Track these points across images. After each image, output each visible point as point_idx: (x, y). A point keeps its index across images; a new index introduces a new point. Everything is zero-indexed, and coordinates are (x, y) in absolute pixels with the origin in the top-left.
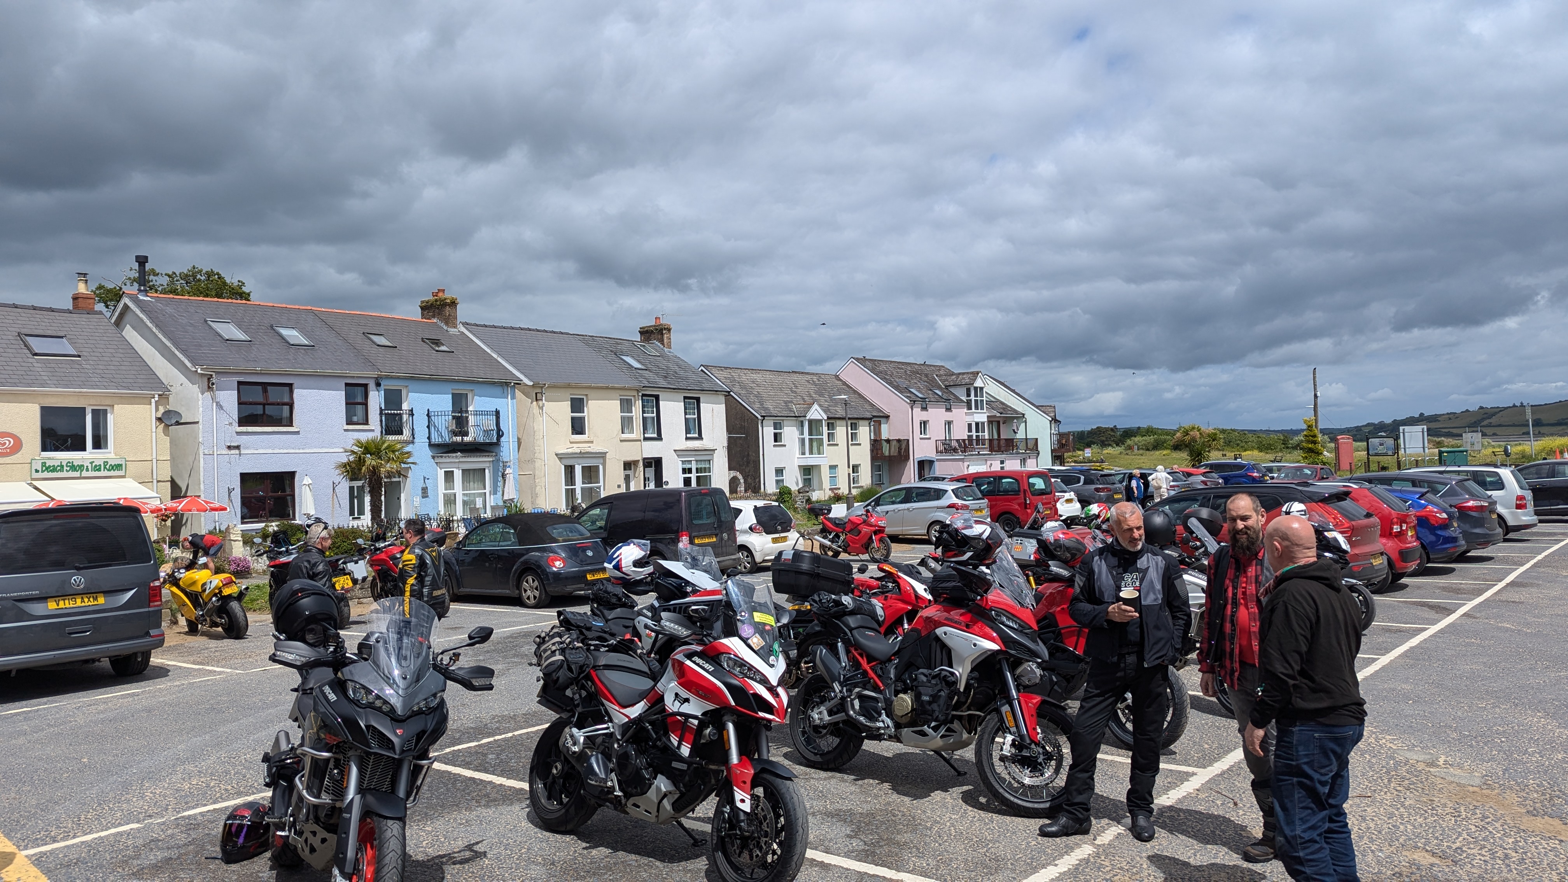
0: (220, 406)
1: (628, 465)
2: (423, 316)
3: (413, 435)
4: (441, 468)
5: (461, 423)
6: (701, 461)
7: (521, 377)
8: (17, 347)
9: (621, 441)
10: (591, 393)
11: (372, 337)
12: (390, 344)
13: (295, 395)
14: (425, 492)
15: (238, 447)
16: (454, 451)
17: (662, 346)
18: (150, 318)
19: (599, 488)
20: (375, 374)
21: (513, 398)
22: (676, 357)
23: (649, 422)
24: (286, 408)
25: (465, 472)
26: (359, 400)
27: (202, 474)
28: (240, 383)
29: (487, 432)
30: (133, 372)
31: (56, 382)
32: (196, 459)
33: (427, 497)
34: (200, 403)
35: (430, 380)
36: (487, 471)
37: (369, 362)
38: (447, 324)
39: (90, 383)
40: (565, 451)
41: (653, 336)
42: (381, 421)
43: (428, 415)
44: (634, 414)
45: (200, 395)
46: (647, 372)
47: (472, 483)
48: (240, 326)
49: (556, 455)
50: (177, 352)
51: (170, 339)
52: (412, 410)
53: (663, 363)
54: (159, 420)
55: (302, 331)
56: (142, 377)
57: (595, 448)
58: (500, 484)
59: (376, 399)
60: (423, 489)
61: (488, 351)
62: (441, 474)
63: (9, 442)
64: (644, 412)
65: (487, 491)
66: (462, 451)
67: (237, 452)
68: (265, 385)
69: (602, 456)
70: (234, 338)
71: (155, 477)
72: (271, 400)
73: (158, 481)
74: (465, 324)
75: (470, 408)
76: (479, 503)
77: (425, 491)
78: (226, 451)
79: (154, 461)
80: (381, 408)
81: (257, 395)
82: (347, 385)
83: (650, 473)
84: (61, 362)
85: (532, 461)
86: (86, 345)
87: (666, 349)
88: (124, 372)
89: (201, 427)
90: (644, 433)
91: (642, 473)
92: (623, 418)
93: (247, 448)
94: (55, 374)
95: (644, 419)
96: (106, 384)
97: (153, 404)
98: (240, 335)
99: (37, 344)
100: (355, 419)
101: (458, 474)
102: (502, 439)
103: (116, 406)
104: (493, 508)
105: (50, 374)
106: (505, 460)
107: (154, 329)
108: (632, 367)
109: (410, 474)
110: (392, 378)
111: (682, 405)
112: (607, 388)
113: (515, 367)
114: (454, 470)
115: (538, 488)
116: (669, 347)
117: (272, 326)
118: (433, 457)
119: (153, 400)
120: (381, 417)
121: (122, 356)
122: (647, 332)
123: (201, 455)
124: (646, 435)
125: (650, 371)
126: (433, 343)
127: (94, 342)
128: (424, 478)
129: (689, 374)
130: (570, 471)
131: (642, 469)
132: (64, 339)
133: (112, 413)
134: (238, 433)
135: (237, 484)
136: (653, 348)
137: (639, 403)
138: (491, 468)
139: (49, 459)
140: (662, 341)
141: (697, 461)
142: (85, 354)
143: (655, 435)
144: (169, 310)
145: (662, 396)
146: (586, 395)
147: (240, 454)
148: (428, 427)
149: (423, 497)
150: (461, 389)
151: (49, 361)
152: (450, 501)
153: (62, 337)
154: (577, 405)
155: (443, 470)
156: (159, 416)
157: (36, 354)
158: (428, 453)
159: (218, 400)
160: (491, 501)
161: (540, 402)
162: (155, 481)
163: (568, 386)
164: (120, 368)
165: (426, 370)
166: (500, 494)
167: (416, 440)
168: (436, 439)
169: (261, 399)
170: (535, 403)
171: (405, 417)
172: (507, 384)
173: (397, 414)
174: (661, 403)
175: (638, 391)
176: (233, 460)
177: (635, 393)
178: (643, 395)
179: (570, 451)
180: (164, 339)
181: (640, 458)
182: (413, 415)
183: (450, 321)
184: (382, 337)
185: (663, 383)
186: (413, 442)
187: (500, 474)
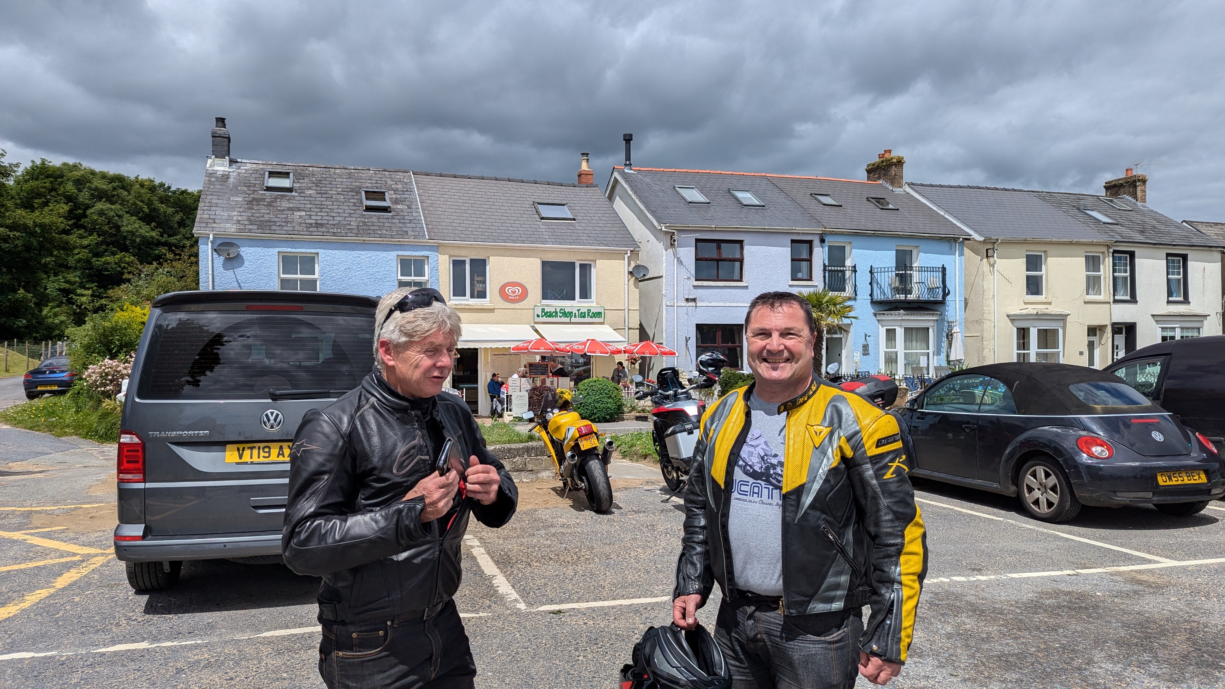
0: (680, 262)
1: (1092, 331)
2: (869, 178)
3: (855, 291)
4: (883, 326)
5: (904, 279)
6: (1188, 328)
7: (971, 232)
8: (531, 213)
9: (1085, 303)
10: (1051, 249)
11: (819, 197)
12: (834, 203)
13: (745, 252)
14: (866, 350)
15: (694, 300)
16: (897, 309)
17: (1133, 200)
18: (631, 186)
19: (1059, 353)
20: (819, 230)
21: (961, 254)
22: (1152, 211)
23: (1120, 283)
24: (737, 264)
25: (908, 331)
26: (805, 256)
27: (664, 324)
28: (697, 240)
29: (931, 290)
30: (613, 232)
31: (553, 240)
32: (660, 310)
33: (868, 354)
34: (664, 258)
35: (874, 236)
36: (931, 330)
37: (814, 219)
38: (892, 184)
39: (579, 241)
40: (1019, 312)
41: (1122, 190)
42: (824, 277)
43: (871, 272)
44: (1102, 273)
45: (664, 251)
46: (1119, 227)
47: (914, 343)
48: (702, 191)
49: (1008, 316)
50: (648, 214)
51: (643, 203)
52: (855, 267)
53: (1137, 217)
54: (631, 273)
55: (756, 194)
56: (620, 236)
57: (1053, 309)
58: (945, 344)
59: (820, 255)
60: (864, 346)
61: (935, 209)
62: (882, 331)
63: (518, 290)
64: (1114, 271)
65: (931, 351)
66: (905, 309)
67: (693, 304)
68: (719, 242)
69: (1062, 318)
70: (696, 200)
71: (627, 325)
72: (724, 256)
73: (629, 329)
74: (911, 185)
75: (914, 265)
76: (923, 362)
77: (865, 348)
78: (684, 303)
79: (627, 310)
80: (824, 264)
81: (711, 252)
82: (793, 241)
83: (1120, 340)
84: (560, 224)
85: (979, 322)
86: (581, 211)
87: (1139, 203)
88: (607, 232)
89: (664, 280)
90: (1114, 296)
91: (1110, 340)
92: (1088, 277)
93: (702, 301)
94: (554, 234)
95: (1114, 278)
96: (591, 242)
97: (626, 259)
98: (701, 198)
99: (545, 211)
100: (800, 275)
101: (900, 333)
102: (948, 298)
103: (597, 261)
104: (937, 369)
105: (550, 234)
106: (950, 320)
107: (633, 196)
108: (1100, 221)
109: (852, 329)
110: (836, 234)
111: (1162, 263)
112: (1071, 243)
113: (963, 222)
114: (897, 328)
115: (986, 351)
116: (1144, 200)
117: (729, 190)
118: (875, 315)
119: (626, 256)
120: (825, 273)
121: (607, 219)
122: (1115, 186)
123: (664, 307)
124: (1116, 298)
125: (1121, 225)
126: (878, 202)
127: (588, 208)
128: (866, 335)
129: (1172, 229)
130: (1023, 333)
131: (1110, 335)
132: (566, 207)
133: (595, 267)
134: (695, 287)
135: (692, 333)
136: (1125, 201)
137: (1109, 261)
138: (935, 328)
139: (547, 306)
140: (1134, 195)
141: (1182, 328)
142: (579, 218)
143: (1128, 298)
144: (647, 180)
145: (1138, 252)
146: (1045, 252)
147: (696, 306)
148: (871, 284)
149: (864, 355)
150: (905, 245)
151: (552, 224)
152: (891, 360)
153: (564, 205)
154: (1034, 263)
155: (885, 328)
156: (631, 270)
157: (542, 218)
158: (870, 310)
159: (679, 256)
160: (935, 362)
161: (991, 260)
162: (627, 328)
163: (1025, 242)
164: (604, 229)
165: (870, 226)
166: (943, 356)
167: (858, 297)
168: (878, 296)
169: (715, 256)
170: (985, 260)
171: (848, 274)
172: (955, 240)
173: (841, 271)
174: (1137, 260)
175: (1108, 247)
176: (690, 311)
177: (1104, 249)
178: (1115, 252)
179: (1024, 312)
180: (640, 204)
181: (1107, 322)
182: (855, 271)
183: (896, 180)
184: (828, 198)
185: (1139, 238)
186: (855, 299)
187: (945, 334)
